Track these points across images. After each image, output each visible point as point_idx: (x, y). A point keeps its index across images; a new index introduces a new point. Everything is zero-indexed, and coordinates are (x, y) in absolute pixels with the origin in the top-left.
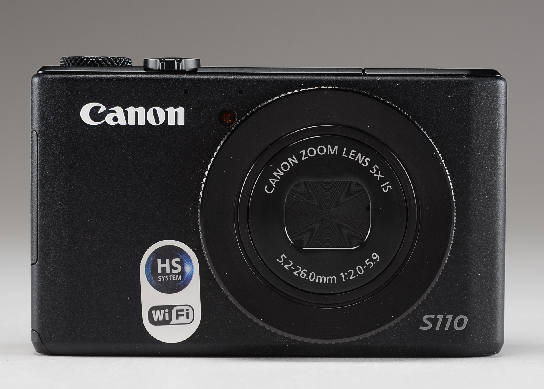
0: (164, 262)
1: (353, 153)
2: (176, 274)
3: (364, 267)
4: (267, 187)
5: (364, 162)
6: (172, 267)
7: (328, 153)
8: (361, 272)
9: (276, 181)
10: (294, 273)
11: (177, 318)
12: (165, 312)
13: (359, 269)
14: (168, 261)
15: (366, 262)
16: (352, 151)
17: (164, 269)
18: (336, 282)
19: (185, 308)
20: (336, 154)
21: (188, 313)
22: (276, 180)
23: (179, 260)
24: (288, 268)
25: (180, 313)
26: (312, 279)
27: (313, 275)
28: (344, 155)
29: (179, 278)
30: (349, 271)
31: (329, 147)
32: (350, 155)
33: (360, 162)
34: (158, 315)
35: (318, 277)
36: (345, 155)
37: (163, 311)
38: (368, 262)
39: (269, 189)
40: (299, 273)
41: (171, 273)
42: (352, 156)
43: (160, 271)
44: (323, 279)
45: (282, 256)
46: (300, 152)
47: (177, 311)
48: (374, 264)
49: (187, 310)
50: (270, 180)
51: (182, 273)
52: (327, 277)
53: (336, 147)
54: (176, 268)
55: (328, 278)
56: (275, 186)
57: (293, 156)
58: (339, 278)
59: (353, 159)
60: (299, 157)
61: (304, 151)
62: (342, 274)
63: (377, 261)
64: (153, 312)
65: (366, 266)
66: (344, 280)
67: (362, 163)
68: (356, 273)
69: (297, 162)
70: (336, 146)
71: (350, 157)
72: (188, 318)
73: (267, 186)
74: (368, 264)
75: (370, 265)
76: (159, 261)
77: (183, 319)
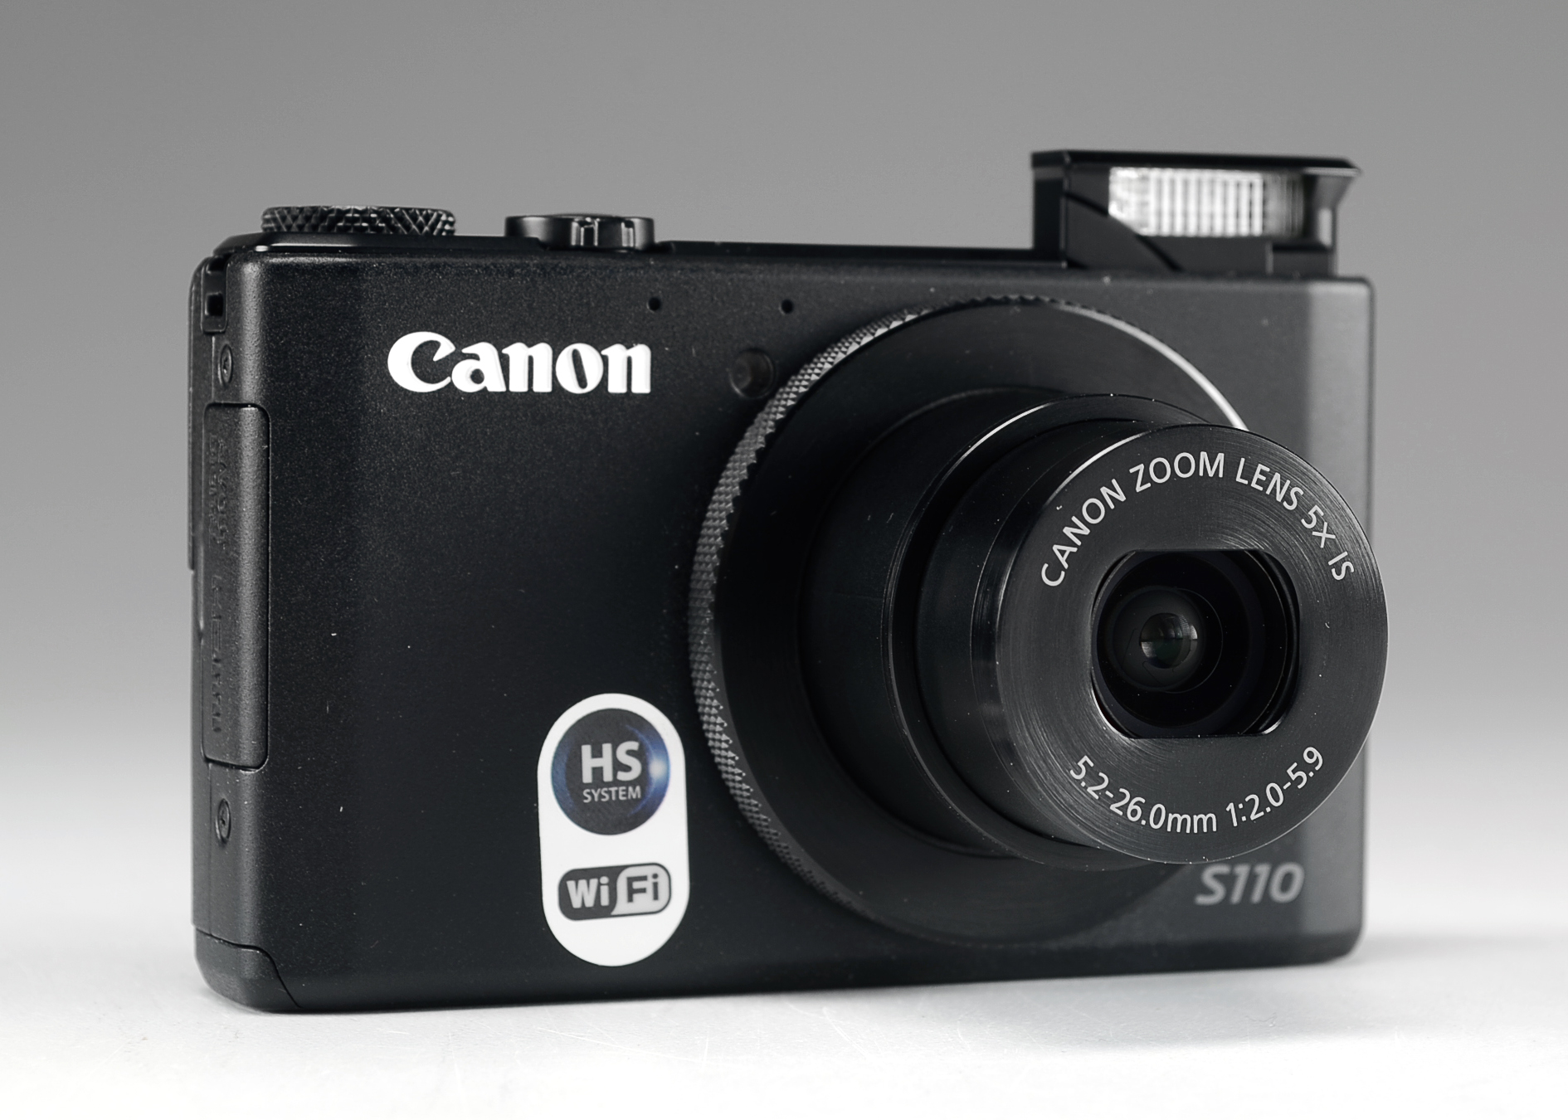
0: (597, 753)
1: (1262, 472)
2: (627, 784)
3: (1285, 787)
4: (1047, 568)
5: (1287, 498)
6: (618, 766)
7: (1201, 474)
8: (1277, 799)
9: (1071, 553)
10: (1113, 807)
11: (630, 899)
12: (600, 885)
13: (1273, 791)
14: (607, 748)
15: (1289, 771)
16: (1260, 467)
17: (598, 772)
18: (1215, 829)
19: (648, 871)
20: (1221, 475)
21: (655, 885)
22: (1069, 549)
23: (634, 745)
24: (1098, 795)
25: (637, 885)
26: (1156, 822)
27: (1158, 812)
28: (1238, 479)
29: (635, 793)
30: (1247, 799)
31: (1204, 455)
32: (1255, 480)
33: (1279, 498)
34: (583, 894)
35: (1171, 817)
36: (1241, 478)
37: (594, 882)
38: (1294, 772)
39: (1053, 576)
40: (1124, 808)
41: (616, 782)
42: (1259, 482)
43: (587, 777)
44: (1185, 820)
45: (1083, 761)
46: (1132, 471)
47: (630, 880)
48: (1308, 776)
49: (655, 876)
50: (1056, 548)
51: (644, 779)
52: (1195, 816)
53: (1221, 457)
54: (627, 769)
55: (1196, 818)
56: (1066, 566)
57: (1114, 482)
58: (1224, 817)
59: (1261, 489)
60: (1128, 484)
61: (1141, 467)
62: (1231, 807)
63: (1317, 768)
64: (571, 884)
65: (1289, 784)
66: (1235, 824)
67: (1282, 501)
68: (1264, 803)
69: (1122, 498)
70: (1220, 454)
71: (1254, 485)
72: (656, 897)
73: (1046, 566)
74: (1293, 777)
75: (1300, 779)
76: (586, 750)
77: (643, 901)
